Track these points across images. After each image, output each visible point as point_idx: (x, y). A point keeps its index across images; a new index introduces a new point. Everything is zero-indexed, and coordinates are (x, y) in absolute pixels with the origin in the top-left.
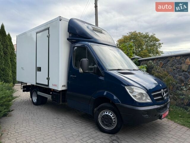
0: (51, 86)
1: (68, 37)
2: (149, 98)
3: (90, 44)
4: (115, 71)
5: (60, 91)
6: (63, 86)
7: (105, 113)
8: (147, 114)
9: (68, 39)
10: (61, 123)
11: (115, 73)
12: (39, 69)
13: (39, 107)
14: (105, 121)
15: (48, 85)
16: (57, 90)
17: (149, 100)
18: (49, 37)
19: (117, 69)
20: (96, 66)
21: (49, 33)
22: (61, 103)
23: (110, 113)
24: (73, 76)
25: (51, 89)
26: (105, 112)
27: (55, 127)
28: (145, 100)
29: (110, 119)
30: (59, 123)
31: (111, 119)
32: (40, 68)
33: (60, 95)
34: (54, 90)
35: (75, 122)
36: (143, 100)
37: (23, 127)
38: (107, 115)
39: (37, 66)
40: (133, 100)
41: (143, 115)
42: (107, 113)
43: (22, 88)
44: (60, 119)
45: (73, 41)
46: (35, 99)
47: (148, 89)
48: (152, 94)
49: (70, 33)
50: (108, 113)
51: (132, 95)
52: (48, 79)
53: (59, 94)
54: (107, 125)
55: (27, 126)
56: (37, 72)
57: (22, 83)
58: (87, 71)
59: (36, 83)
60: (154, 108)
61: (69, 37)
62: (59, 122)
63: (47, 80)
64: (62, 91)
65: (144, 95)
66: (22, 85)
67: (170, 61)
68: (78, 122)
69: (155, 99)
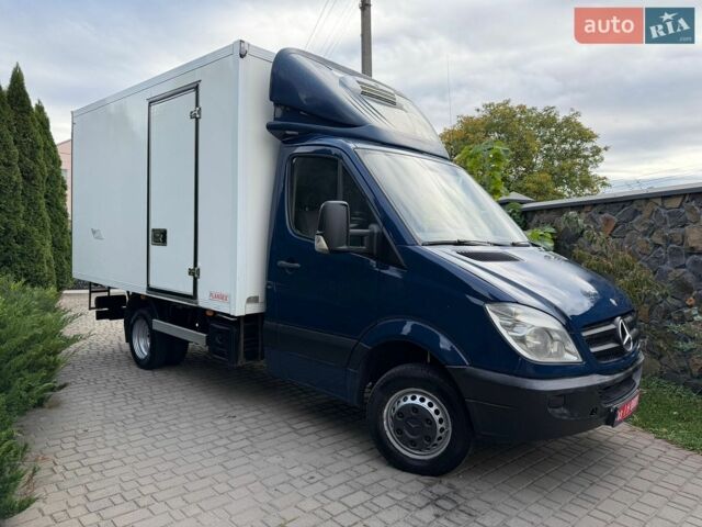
0: (204, 301)
1: (271, 120)
2: (572, 346)
3: (352, 145)
4: (449, 249)
5: (239, 317)
6: (250, 300)
7: (409, 401)
8: (565, 405)
9: (270, 127)
10: (241, 433)
11: (447, 255)
12: (160, 237)
13: (159, 374)
14: (409, 428)
15: (194, 296)
16: (228, 315)
17: (572, 356)
18: (197, 119)
19: (455, 239)
20: (374, 228)
21: (197, 105)
22: (242, 362)
23: (427, 400)
24: (288, 264)
25: (205, 310)
26: (409, 397)
27: (225, 446)
28: (558, 354)
29: (427, 420)
30: (235, 433)
31: (430, 420)
32: (164, 233)
33: (239, 333)
34: (215, 312)
35: (295, 431)
36: (551, 355)
37: (106, 446)
38: (415, 408)
39: (152, 226)
40: (517, 355)
41: (550, 410)
42: (414, 398)
43: (93, 305)
44: (238, 418)
45: (288, 132)
46: (142, 347)
47: (569, 315)
48: (584, 334)
49: (276, 105)
50: (417, 402)
51: (512, 336)
52: (195, 273)
53: (235, 330)
54: (412, 444)
55: (120, 443)
56: (152, 247)
57: (92, 286)
58: (344, 247)
59: (150, 289)
60: (590, 384)
61: (275, 119)
62: (237, 430)
63: (191, 278)
64: (248, 317)
65: (556, 336)
66: (94, 296)
67: (641, 213)
68: (306, 431)
69: (593, 350)
